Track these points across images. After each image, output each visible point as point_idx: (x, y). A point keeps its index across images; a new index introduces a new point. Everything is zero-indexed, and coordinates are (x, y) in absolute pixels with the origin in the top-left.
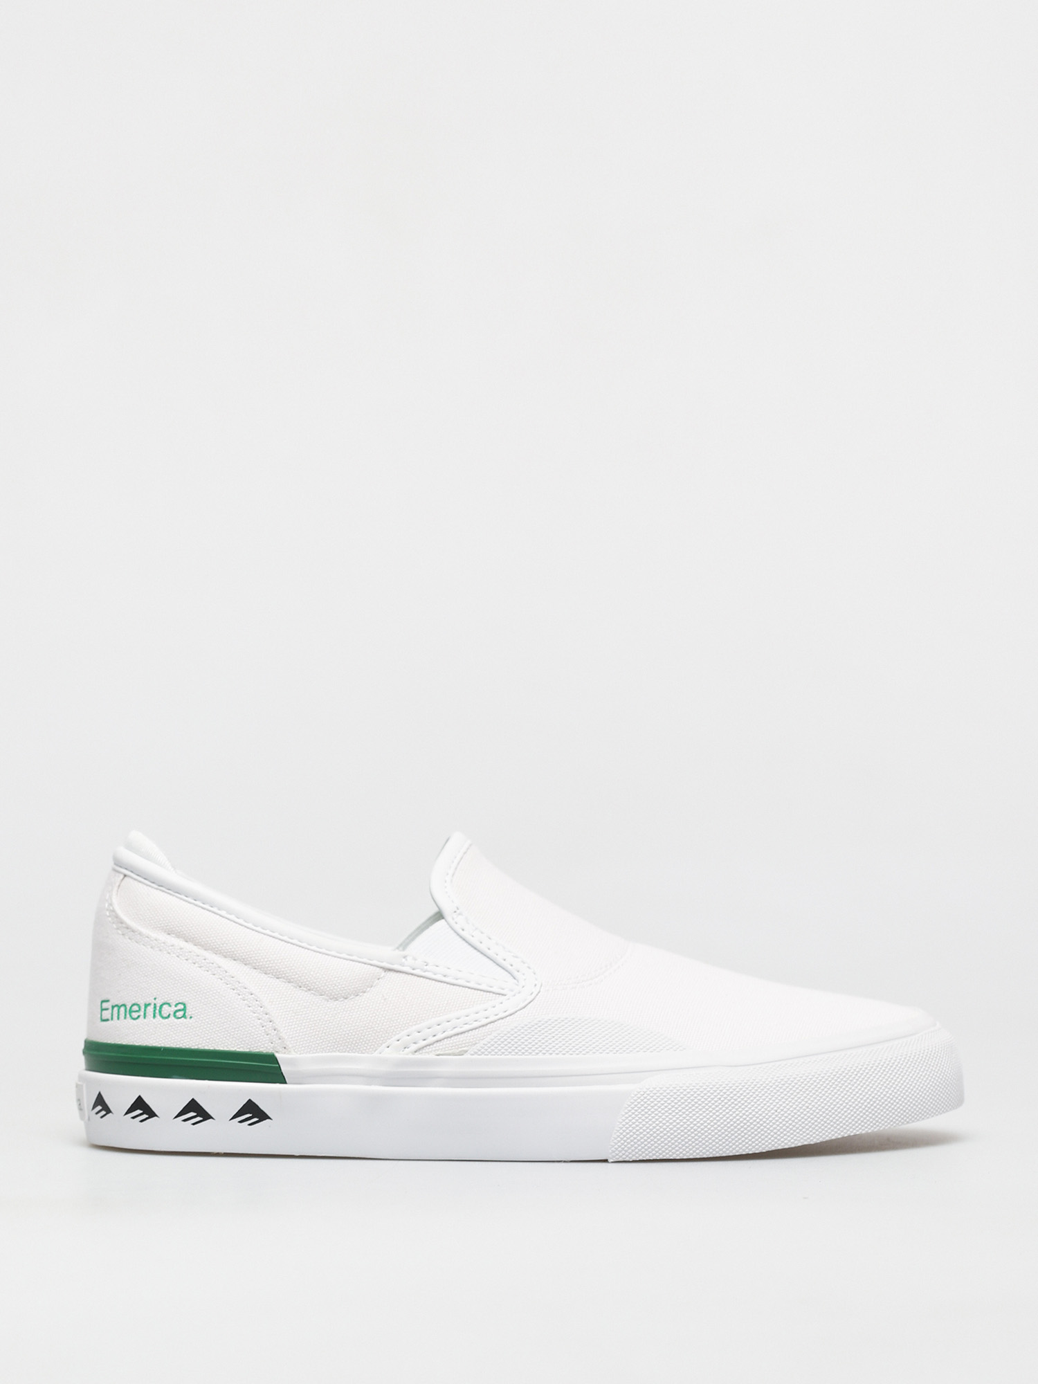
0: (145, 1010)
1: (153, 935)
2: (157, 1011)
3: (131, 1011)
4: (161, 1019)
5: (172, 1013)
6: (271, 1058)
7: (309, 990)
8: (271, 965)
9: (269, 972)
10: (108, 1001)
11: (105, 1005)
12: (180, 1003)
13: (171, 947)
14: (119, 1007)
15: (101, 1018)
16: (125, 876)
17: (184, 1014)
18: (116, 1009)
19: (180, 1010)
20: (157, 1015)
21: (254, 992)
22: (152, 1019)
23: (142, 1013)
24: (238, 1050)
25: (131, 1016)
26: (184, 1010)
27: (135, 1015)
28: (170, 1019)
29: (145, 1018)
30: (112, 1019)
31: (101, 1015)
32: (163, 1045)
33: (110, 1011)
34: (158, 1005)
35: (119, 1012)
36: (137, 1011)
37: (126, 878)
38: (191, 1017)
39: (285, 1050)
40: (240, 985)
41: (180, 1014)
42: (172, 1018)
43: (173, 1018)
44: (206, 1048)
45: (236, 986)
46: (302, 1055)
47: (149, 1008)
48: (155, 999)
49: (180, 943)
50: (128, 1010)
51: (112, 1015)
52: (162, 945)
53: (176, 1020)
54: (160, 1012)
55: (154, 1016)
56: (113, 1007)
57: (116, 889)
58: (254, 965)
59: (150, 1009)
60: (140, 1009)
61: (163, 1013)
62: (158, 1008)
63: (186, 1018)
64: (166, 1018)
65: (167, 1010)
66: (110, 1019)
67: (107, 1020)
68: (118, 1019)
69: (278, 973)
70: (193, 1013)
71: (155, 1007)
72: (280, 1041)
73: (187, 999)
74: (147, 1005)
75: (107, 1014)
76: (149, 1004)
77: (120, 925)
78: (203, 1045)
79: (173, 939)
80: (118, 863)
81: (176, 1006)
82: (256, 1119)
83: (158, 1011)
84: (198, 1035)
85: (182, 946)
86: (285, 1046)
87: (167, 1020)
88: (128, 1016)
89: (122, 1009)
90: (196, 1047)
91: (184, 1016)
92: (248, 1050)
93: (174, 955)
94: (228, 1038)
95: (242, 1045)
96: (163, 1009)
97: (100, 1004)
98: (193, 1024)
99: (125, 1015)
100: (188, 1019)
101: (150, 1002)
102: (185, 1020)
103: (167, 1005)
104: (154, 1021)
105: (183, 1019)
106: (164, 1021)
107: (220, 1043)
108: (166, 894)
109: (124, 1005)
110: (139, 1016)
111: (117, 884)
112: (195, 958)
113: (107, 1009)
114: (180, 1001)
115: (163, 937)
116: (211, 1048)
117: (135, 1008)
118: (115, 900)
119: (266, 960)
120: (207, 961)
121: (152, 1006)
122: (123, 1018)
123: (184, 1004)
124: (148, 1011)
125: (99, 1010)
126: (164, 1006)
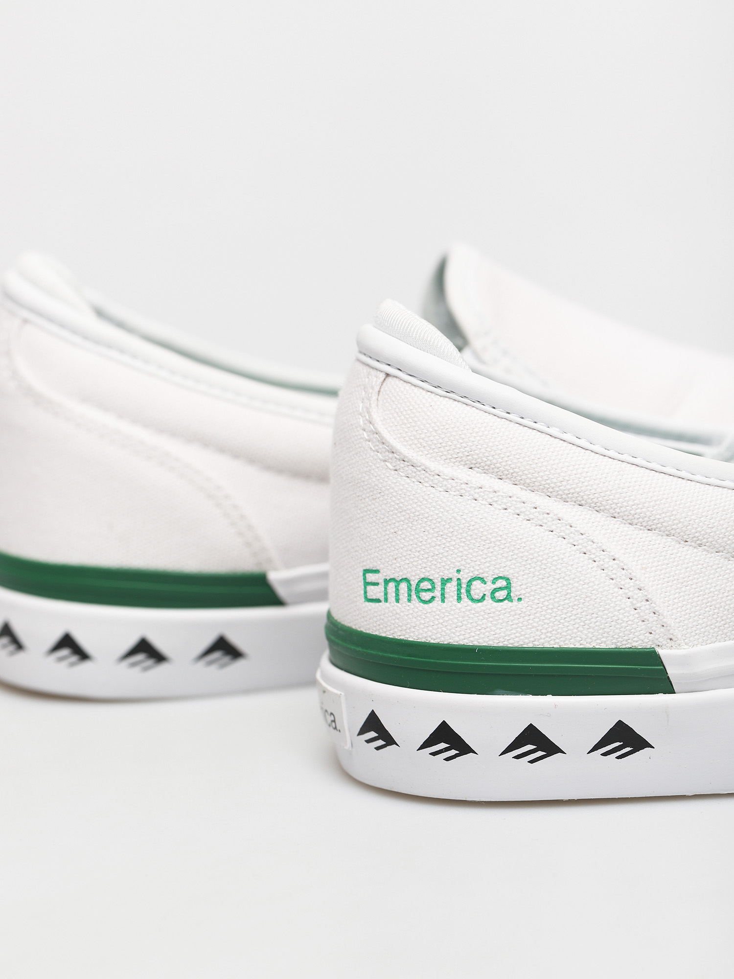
0: (443, 589)
1: (448, 470)
2: (463, 591)
3: (418, 590)
4: (470, 603)
5: (488, 594)
6: (651, 658)
7: (700, 545)
8: (638, 511)
9: (635, 521)
10: (377, 571)
11: (371, 577)
12: (501, 578)
13: (477, 490)
14: (398, 582)
15: (366, 597)
16: (388, 375)
17: (509, 594)
18: (392, 585)
19: (500, 589)
20: (464, 596)
21: (616, 556)
22: (455, 603)
23: (437, 593)
24: (597, 647)
25: (419, 598)
26: (508, 587)
27: (426, 596)
28: (485, 602)
29: (443, 601)
30: (386, 600)
31: (365, 592)
32: (476, 643)
33: (381, 588)
34: (464, 581)
35: (397, 590)
36: (429, 590)
37: (389, 379)
38: (520, 599)
39: (672, 643)
40: (594, 546)
41: (501, 594)
42: (488, 600)
43: (491, 601)
44: (547, 645)
45: (589, 548)
46: (695, 648)
47: (448, 585)
48: (458, 571)
49: (490, 482)
50: (413, 587)
51: (386, 594)
52: (464, 486)
53: (495, 604)
54: (468, 592)
55: (459, 599)
56: (387, 582)
57: (375, 397)
58: (612, 511)
59: (451, 588)
60: (434, 588)
61: (472, 592)
62: (464, 586)
63: (512, 601)
64: (479, 601)
65: (478, 589)
66: (382, 599)
67: (378, 601)
68: (398, 600)
69: (650, 523)
70: (523, 592)
71: (459, 584)
72: (662, 630)
73: (511, 571)
74: (445, 581)
75: (375, 592)
76: (449, 580)
77: (391, 455)
78: (542, 641)
79: (478, 475)
80: (365, 351)
81: (493, 583)
82: (628, 749)
83: (465, 590)
84: (533, 627)
85: (496, 489)
86: (671, 636)
87: (480, 604)
88: (414, 597)
89: (403, 586)
90: (531, 645)
91: (508, 598)
92: (613, 646)
93: (484, 502)
94: (580, 629)
95: (604, 639)
96: (473, 587)
97: (361, 574)
98: (524, 610)
99: (409, 595)
100: (515, 603)
101: (450, 576)
102: (510, 604)
103: (479, 582)
104: (459, 605)
105: (506, 601)
106: (475, 605)
107: (569, 637)
108: (460, 404)
109: (406, 580)
110: (433, 598)
111: (377, 389)
112: (519, 505)
113: (376, 584)
114: (501, 575)
115: (462, 473)
116: (556, 646)
117: (426, 585)
118: (376, 417)
119: (631, 503)
120: (538, 509)
121: (454, 583)
122: (406, 600)
123: (507, 579)
124: (447, 590)
125: (362, 584)
126: (474, 583)
